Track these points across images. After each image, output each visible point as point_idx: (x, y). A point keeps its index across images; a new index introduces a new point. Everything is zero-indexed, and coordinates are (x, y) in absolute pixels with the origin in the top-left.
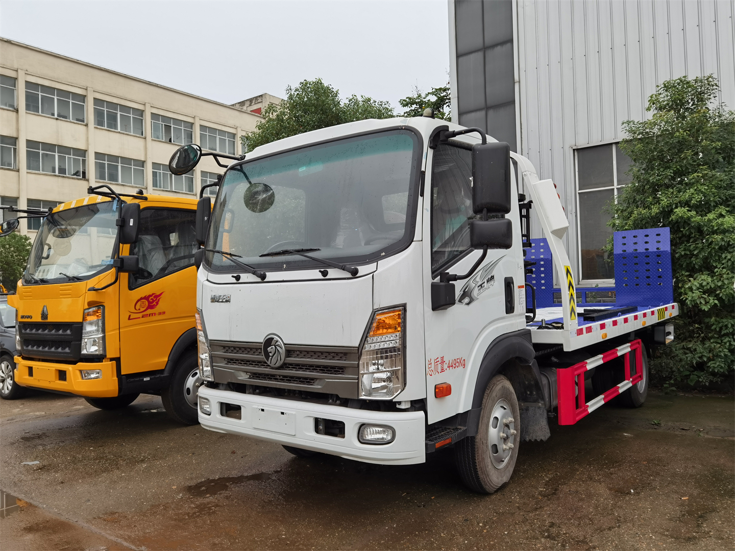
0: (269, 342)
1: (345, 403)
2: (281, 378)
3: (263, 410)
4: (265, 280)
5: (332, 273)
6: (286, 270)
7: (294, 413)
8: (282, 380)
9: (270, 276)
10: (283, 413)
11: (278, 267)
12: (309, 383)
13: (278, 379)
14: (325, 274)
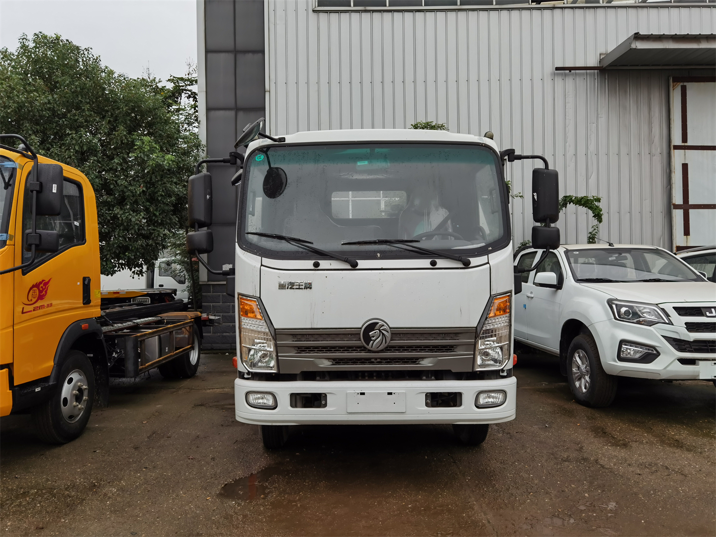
0: (372, 327)
1: (460, 376)
2: (378, 360)
3: (363, 394)
4: (357, 268)
5: (440, 263)
6: (381, 258)
7: (404, 391)
8: (380, 363)
9: (362, 263)
10: (390, 394)
11: (371, 256)
12: (414, 362)
13: (373, 362)
14: (433, 263)
